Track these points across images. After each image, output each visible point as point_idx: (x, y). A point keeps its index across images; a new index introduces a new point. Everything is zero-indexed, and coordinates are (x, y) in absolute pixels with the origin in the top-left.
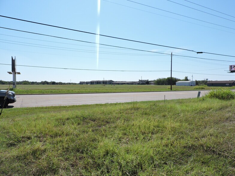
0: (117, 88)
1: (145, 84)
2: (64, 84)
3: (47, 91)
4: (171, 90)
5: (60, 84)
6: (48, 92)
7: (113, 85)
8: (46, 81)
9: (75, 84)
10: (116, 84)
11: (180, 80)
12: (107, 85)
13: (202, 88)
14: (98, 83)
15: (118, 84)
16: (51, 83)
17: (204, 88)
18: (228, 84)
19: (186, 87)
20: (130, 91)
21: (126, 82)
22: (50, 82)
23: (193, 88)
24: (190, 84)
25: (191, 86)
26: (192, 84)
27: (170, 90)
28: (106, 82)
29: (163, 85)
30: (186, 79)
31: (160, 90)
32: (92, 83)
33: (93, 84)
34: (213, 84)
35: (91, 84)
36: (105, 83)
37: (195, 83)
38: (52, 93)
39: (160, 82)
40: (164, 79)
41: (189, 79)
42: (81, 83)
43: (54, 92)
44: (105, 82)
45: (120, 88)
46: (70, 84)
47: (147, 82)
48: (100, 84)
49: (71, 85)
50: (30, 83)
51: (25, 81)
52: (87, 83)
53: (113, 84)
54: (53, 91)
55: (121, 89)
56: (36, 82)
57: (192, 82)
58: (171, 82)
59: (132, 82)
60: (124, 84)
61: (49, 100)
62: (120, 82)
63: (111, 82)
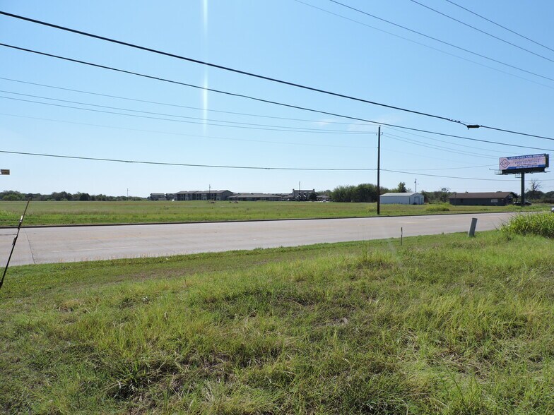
0: (248, 209)
1: (306, 200)
2: (111, 199)
3: (79, 217)
4: (378, 213)
5: (100, 200)
6: (85, 219)
7: (233, 202)
8: (64, 193)
9: (139, 199)
10: (240, 199)
11: (386, 191)
12: (217, 202)
13: (444, 210)
14: (195, 196)
15: (244, 199)
16: (79, 198)
17: (448, 210)
18: (496, 201)
19: (403, 206)
20: (282, 216)
21: (262, 194)
22: (76, 196)
23: (424, 210)
24: (412, 201)
25: (415, 204)
26: (417, 201)
27: (376, 214)
28: (215, 194)
29: (350, 201)
30: (402, 189)
31: (353, 215)
32: (181, 197)
33: (184, 199)
34: (462, 199)
35: (179, 199)
36: (211, 196)
37: (423, 197)
38: (95, 222)
39: (343, 196)
40: (352, 188)
41: (407, 188)
42: (154, 198)
43: (102, 221)
44: (213, 194)
45: (254, 211)
46: (124, 198)
47: (313, 196)
48: (200, 199)
49: (129, 202)
50: (24, 197)
51: (11, 192)
52: (169, 197)
53: (231, 199)
54: (98, 217)
55: (259, 213)
56: (39, 195)
57: (416, 196)
58: (368, 195)
59: (276, 195)
60: (258, 199)
61: (102, 242)
62: (248, 194)
63: (226, 196)
